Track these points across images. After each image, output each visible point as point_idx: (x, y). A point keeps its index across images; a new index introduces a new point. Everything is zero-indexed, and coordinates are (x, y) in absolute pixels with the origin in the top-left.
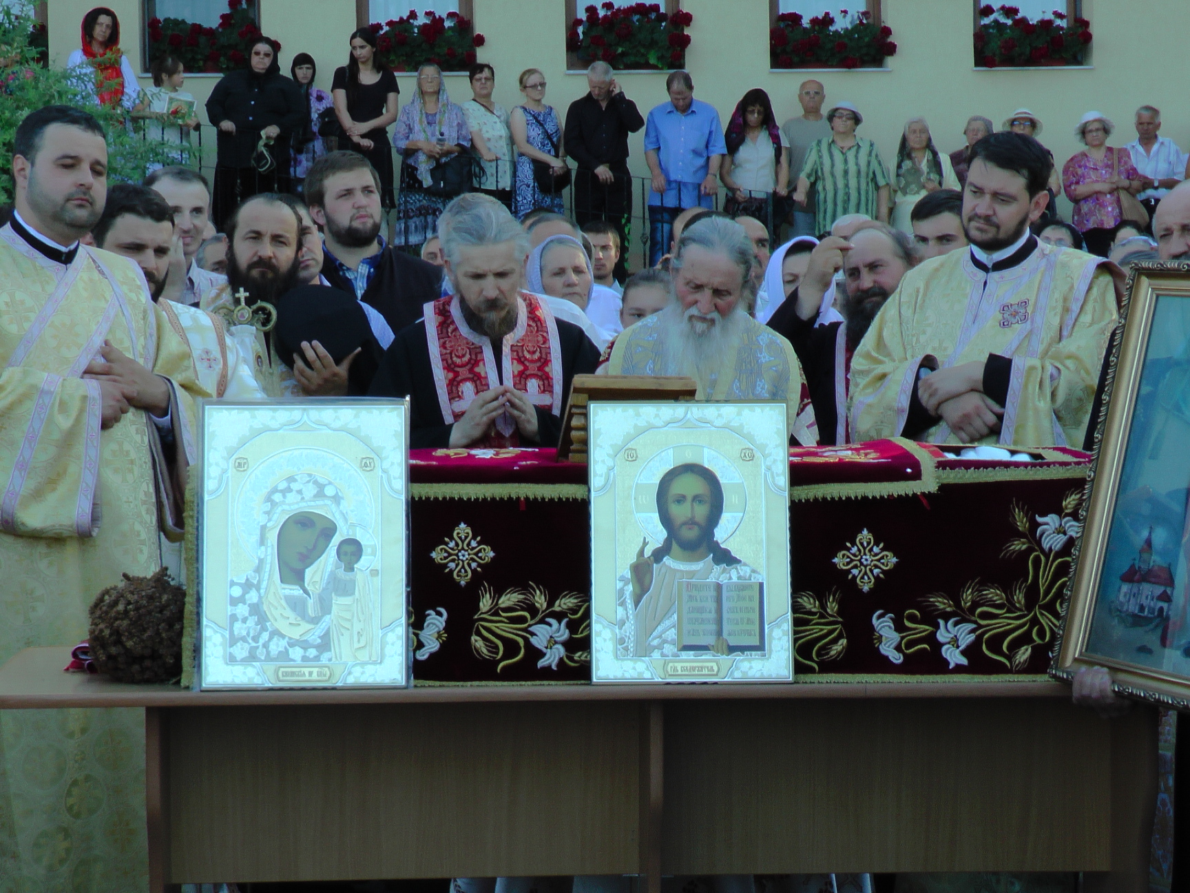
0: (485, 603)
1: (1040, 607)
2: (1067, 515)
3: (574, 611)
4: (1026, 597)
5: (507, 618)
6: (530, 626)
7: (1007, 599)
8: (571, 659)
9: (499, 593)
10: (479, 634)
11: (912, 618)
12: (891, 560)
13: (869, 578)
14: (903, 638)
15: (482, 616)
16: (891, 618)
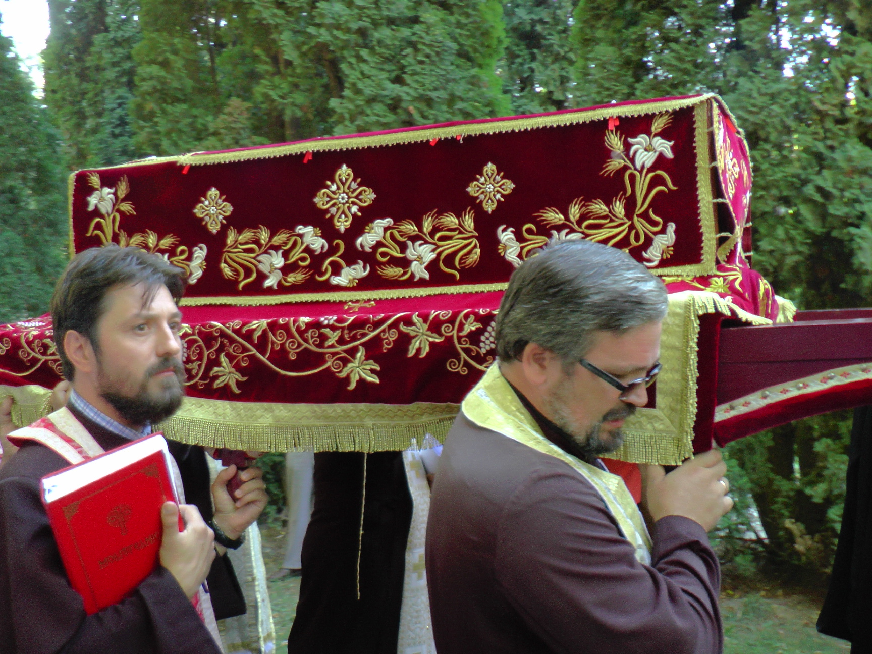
0: (230, 240)
1: (638, 216)
2: (656, 135)
3: (286, 243)
4: (625, 208)
5: (243, 249)
6: (258, 256)
7: (610, 212)
8: (286, 280)
9: (240, 232)
10: (226, 262)
11: (529, 231)
12: (509, 186)
13: (492, 201)
14: (522, 248)
15: (229, 249)
16: (512, 232)
